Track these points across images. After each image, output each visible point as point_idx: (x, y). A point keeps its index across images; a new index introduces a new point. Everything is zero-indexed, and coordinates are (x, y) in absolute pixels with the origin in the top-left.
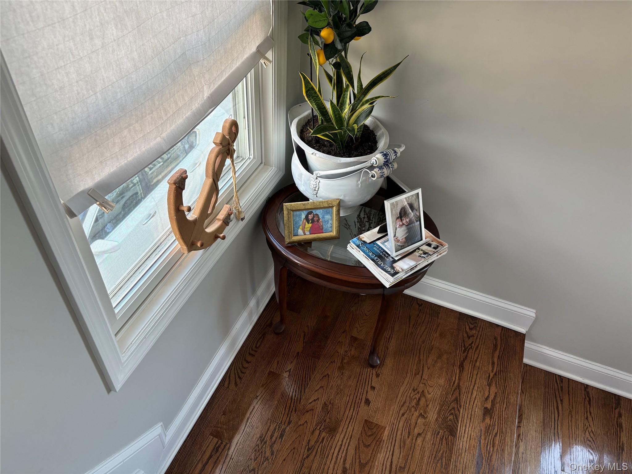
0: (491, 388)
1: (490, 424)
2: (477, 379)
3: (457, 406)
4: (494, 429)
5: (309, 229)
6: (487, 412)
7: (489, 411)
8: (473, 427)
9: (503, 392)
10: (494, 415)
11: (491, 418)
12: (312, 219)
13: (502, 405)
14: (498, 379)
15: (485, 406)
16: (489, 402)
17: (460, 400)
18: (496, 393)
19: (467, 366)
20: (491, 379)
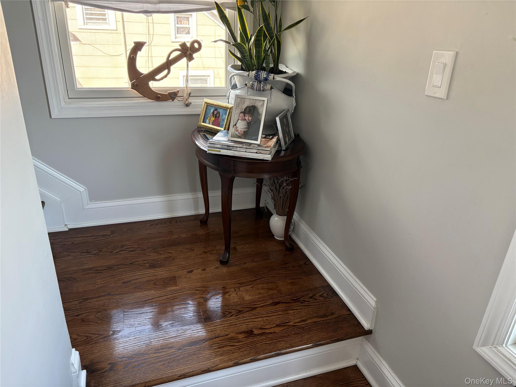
0: (276, 328)
1: (240, 339)
2: (275, 316)
3: (234, 314)
4: (237, 343)
5: (212, 121)
6: (250, 333)
7: (252, 334)
8: (225, 330)
9: (281, 337)
10: (251, 339)
11: (245, 337)
12: (216, 115)
13: (268, 340)
14: (291, 329)
15: (254, 330)
16: (261, 331)
17: (242, 313)
18: (275, 332)
19: (280, 307)
20: (286, 325)
